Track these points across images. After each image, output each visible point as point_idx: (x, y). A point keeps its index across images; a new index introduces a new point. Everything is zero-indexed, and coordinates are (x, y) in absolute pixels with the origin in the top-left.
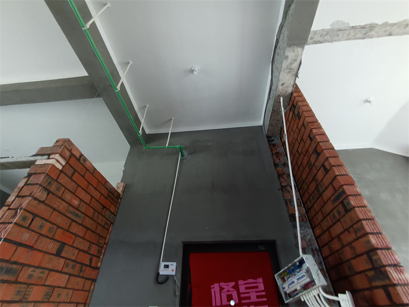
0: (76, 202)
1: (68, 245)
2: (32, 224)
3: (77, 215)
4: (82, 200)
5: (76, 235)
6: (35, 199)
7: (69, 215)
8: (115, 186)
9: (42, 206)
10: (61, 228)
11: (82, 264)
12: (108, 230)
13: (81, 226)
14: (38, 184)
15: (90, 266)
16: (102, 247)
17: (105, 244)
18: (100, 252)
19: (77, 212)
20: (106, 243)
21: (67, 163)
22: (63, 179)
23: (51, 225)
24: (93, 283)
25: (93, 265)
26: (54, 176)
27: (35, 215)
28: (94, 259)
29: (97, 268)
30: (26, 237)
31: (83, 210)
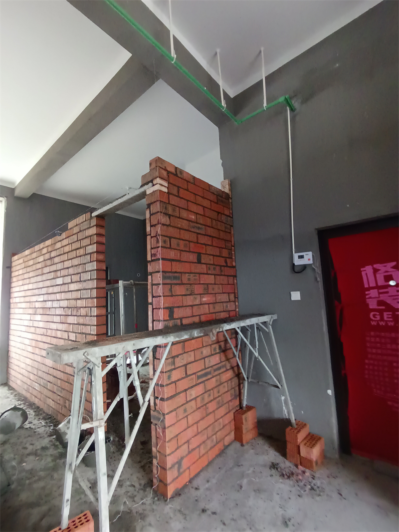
0: (193, 217)
1: (203, 254)
2: (172, 244)
3: (199, 228)
4: (197, 214)
5: (206, 245)
6: (163, 225)
7: (193, 230)
8: (220, 187)
9: (171, 229)
10: (192, 242)
11: (221, 266)
12: (230, 233)
13: (206, 237)
14: (158, 212)
15: (227, 266)
16: (231, 250)
17: (232, 246)
18: (230, 254)
19: (197, 225)
20: (233, 244)
21: (168, 183)
22: (174, 200)
23: (184, 242)
24: (235, 278)
25: (229, 265)
26: (165, 200)
27: (170, 238)
28: (228, 260)
29: (234, 267)
30: (172, 254)
31: (202, 222)
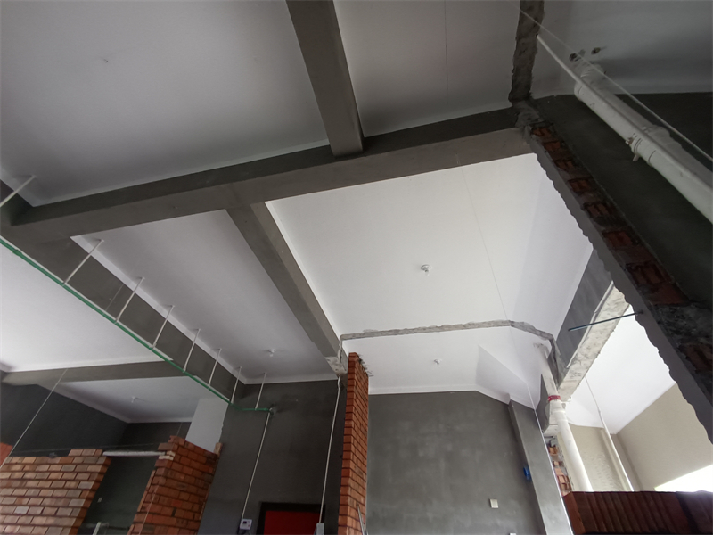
0: (182, 477)
1: (178, 508)
4: (187, 474)
6: (161, 485)
7: (179, 488)
8: (212, 450)
9: (164, 488)
10: (174, 498)
12: (207, 489)
13: (186, 493)
14: (161, 475)
15: (193, 520)
16: (202, 504)
19: (184, 484)
20: (205, 500)
23: (169, 498)
26: (169, 466)
27: (160, 495)
28: (196, 515)
29: (199, 521)
31: (188, 481)
